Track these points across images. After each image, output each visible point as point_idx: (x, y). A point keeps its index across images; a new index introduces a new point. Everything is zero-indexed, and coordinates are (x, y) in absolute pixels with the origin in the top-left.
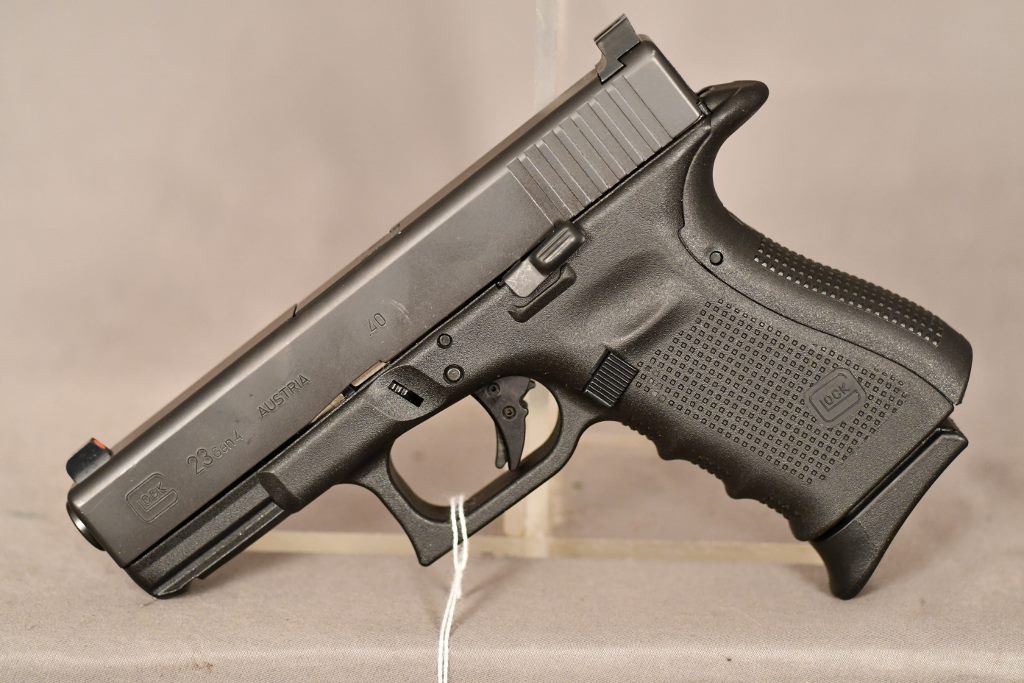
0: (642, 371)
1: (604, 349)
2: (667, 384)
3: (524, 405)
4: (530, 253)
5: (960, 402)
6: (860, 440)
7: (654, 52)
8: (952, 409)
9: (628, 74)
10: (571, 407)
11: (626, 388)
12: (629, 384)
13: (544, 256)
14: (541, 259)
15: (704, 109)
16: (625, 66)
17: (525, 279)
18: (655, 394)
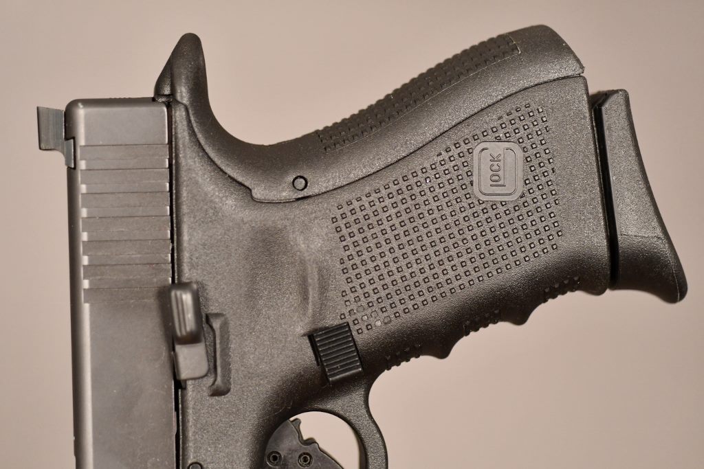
0: (349, 319)
1: (306, 338)
2: (376, 307)
3: (311, 442)
4: (173, 340)
5: (582, 67)
6: (552, 177)
7: (80, 105)
8: (584, 79)
9: (82, 141)
10: (338, 404)
11: (355, 344)
12: (353, 339)
13: (183, 329)
14: (184, 333)
15: (164, 99)
16: (74, 138)
17: (191, 360)
18: (379, 323)
